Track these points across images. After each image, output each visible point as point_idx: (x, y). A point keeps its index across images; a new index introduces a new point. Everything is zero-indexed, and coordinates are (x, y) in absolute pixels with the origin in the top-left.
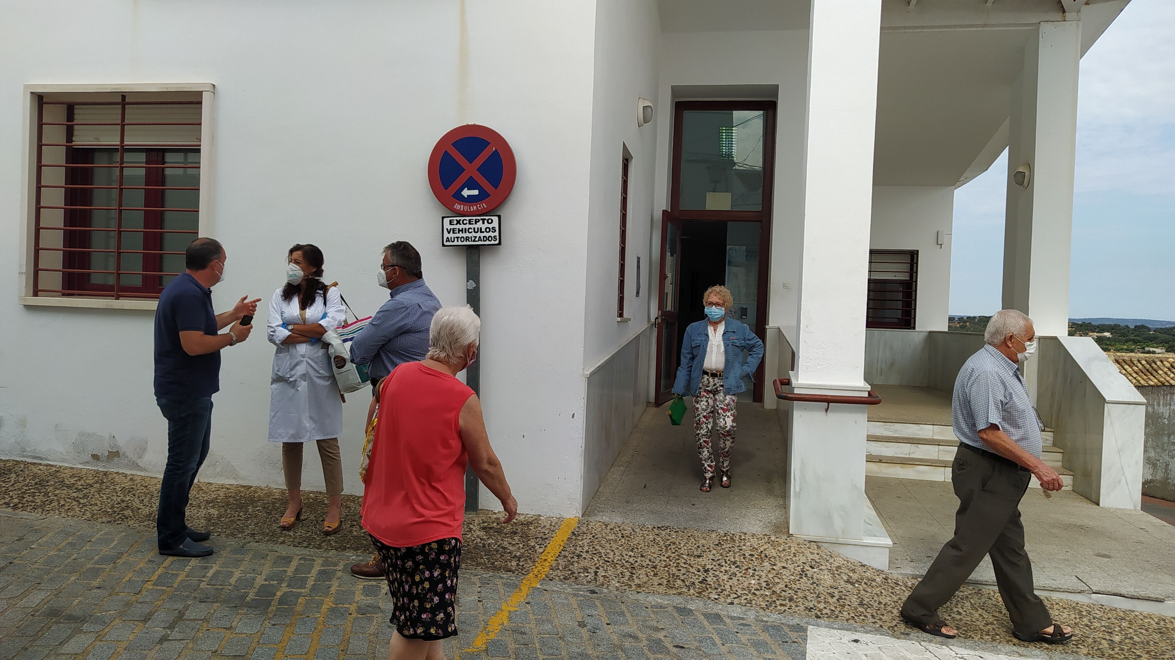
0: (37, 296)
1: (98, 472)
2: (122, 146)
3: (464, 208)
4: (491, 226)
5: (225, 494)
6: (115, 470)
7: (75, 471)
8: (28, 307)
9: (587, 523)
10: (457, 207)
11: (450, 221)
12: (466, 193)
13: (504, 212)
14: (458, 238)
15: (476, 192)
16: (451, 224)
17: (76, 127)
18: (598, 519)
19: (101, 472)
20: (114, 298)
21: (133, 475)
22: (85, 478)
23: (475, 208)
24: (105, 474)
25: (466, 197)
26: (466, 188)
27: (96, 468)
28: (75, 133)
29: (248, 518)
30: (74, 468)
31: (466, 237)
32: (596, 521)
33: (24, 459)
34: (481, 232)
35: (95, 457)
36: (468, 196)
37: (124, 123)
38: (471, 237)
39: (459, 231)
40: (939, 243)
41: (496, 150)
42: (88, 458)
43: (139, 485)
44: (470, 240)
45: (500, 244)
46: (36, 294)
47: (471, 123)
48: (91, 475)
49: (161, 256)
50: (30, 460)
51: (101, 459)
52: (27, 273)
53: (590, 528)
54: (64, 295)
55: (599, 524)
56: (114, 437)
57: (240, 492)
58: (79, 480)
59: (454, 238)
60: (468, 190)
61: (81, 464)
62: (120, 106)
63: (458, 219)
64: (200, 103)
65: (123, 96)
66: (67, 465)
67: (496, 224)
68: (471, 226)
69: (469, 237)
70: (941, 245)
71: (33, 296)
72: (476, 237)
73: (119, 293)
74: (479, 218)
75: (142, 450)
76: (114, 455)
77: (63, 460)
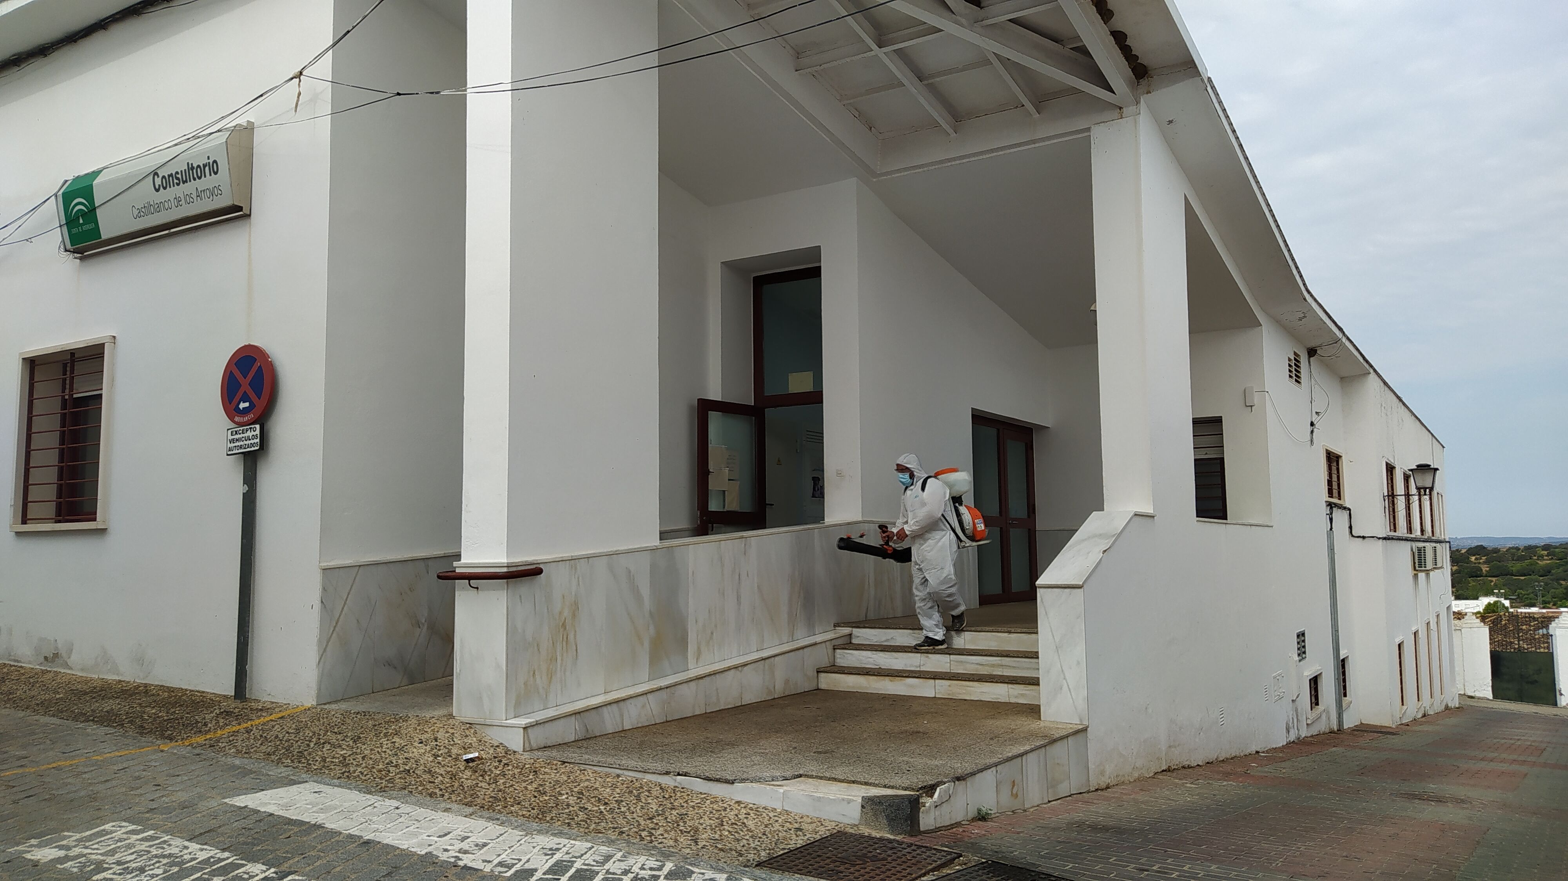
0: (26, 524)
3: (239, 419)
4: (254, 433)
6: (53, 669)
8: (18, 534)
10: (237, 419)
11: (232, 431)
12: (243, 405)
14: (235, 446)
15: (247, 404)
16: (232, 435)
18: (327, 706)
19: (47, 671)
21: (64, 673)
23: (246, 418)
26: (242, 402)
27: (41, 668)
30: (33, 668)
31: (241, 445)
34: (250, 440)
35: (46, 658)
36: (243, 408)
38: (243, 445)
39: (237, 440)
41: (262, 365)
42: (42, 659)
44: (243, 447)
45: (260, 449)
46: (24, 522)
47: (247, 342)
50: (12, 663)
51: (48, 660)
52: (15, 505)
56: (56, 641)
59: (233, 447)
61: (38, 665)
63: (236, 429)
64: (104, 353)
65: (73, 352)
66: (31, 666)
67: (258, 432)
68: (243, 435)
70: (1251, 406)
71: (22, 524)
72: (246, 445)
74: (248, 427)
75: (70, 651)
76: (56, 655)
77: (30, 663)
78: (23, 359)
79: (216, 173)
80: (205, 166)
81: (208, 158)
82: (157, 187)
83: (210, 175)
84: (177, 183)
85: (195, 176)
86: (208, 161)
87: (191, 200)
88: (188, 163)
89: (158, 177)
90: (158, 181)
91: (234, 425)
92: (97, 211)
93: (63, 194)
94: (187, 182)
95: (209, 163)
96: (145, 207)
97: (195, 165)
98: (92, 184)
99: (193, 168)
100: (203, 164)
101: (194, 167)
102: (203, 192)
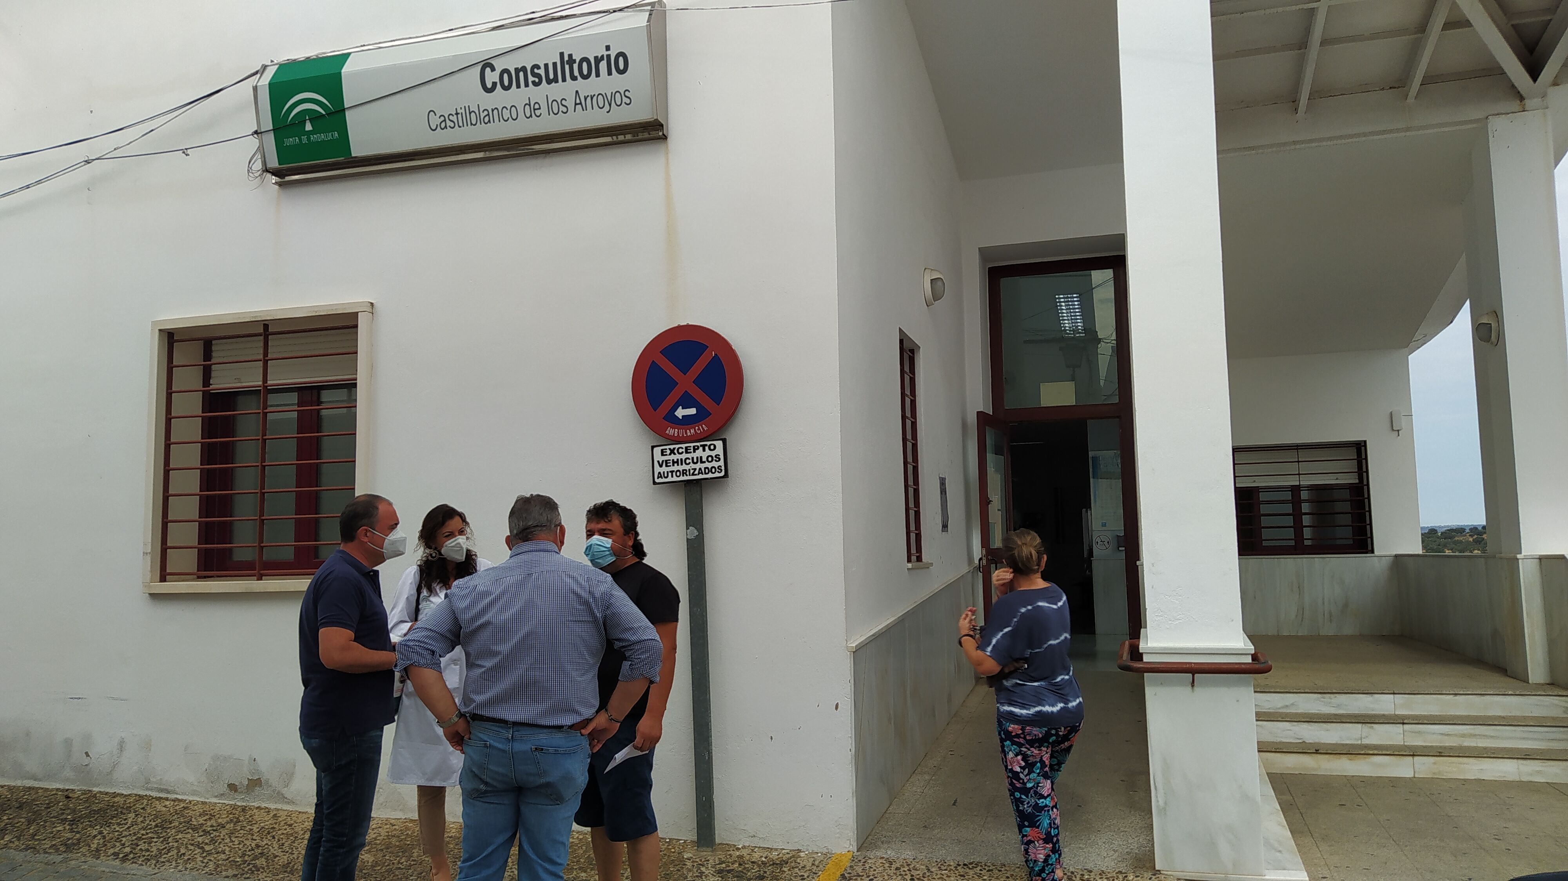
0: (165, 581)
1: (234, 807)
2: (265, 387)
3: (678, 432)
4: (713, 453)
5: (388, 832)
6: (256, 804)
7: (208, 806)
8: (154, 596)
9: (864, 860)
10: (670, 431)
11: (662, 450)
12: (680, 413)
13: (732, 436)
14: (672, 472)
15: (692, 411)
16: (662, 455)
17: (213, 367)
18: (879, 854)
19: (239, 806)
20: (255, 578)
21: (278, 810)
22: (218, 816)
23: (692, 431)
24: (244, 809)
25: (681, 418)
26: (681, 407)
27: (233, 803)
28: (213, 374)
29: (411, 865)
30: (206, 803)
31: (683, 470)
32: (876, 857)
33: (148, 793)
34: (702, 462)
35: (232, 787)
36: (683, 416)
37: (267, 358)
38: (689, 470)
39: (674, 462)
40: (1394, 429)
41: (716, 355)
42: (224, 789)
43: (282, 823)
44: (688, 473)
45: (726, 475)
46: (163, 579)
47: (683, 323)
48: (225, 812)
49: (317, 521)
50: (154, 794)
51: (239, 790)
52: (152, 552)
53: (868, 867)
54: (200, 578)
55: (881, 861)
56: (255, 760)
57: (407, 828)
58: (210, 819)
59: (668, 472)
60: (683, 409)
61: (216, 797)
62: (262, 338)
63: (672, 447)
64: (356, 326)
65: (266, 325)
66: (198, 799)
67: (719, 450)
68: (688, 455)
69: (686, 470)
70: (1398, 431)
71: (161, 581)
72: (695, 469)
73: (262, 572)
74: (698, 444)
75: (288, 776)
76: (255, 783)
77: (194, 793)
78: (160, 330)
79: (621, 72)
80: (598, 60)
81: (608, 48)
82: (489, 85)
83: (610, 73)
84: (533, 82)
85: (576, 73)
86: (606, 53)
87: (563, 109)
88: (562, 54)
89: (493, 69)
90: (491, 77)
91: (663, 441)
92: (347, 113)
93: (271, 85)
94: (557, 82)
95: (609, 56)
96: (457, 114)
97: (577, 58)
98: (340, 73)
99: (571, 61)
100: (596, 58)
101: (575, 61)
102: (589, 99)
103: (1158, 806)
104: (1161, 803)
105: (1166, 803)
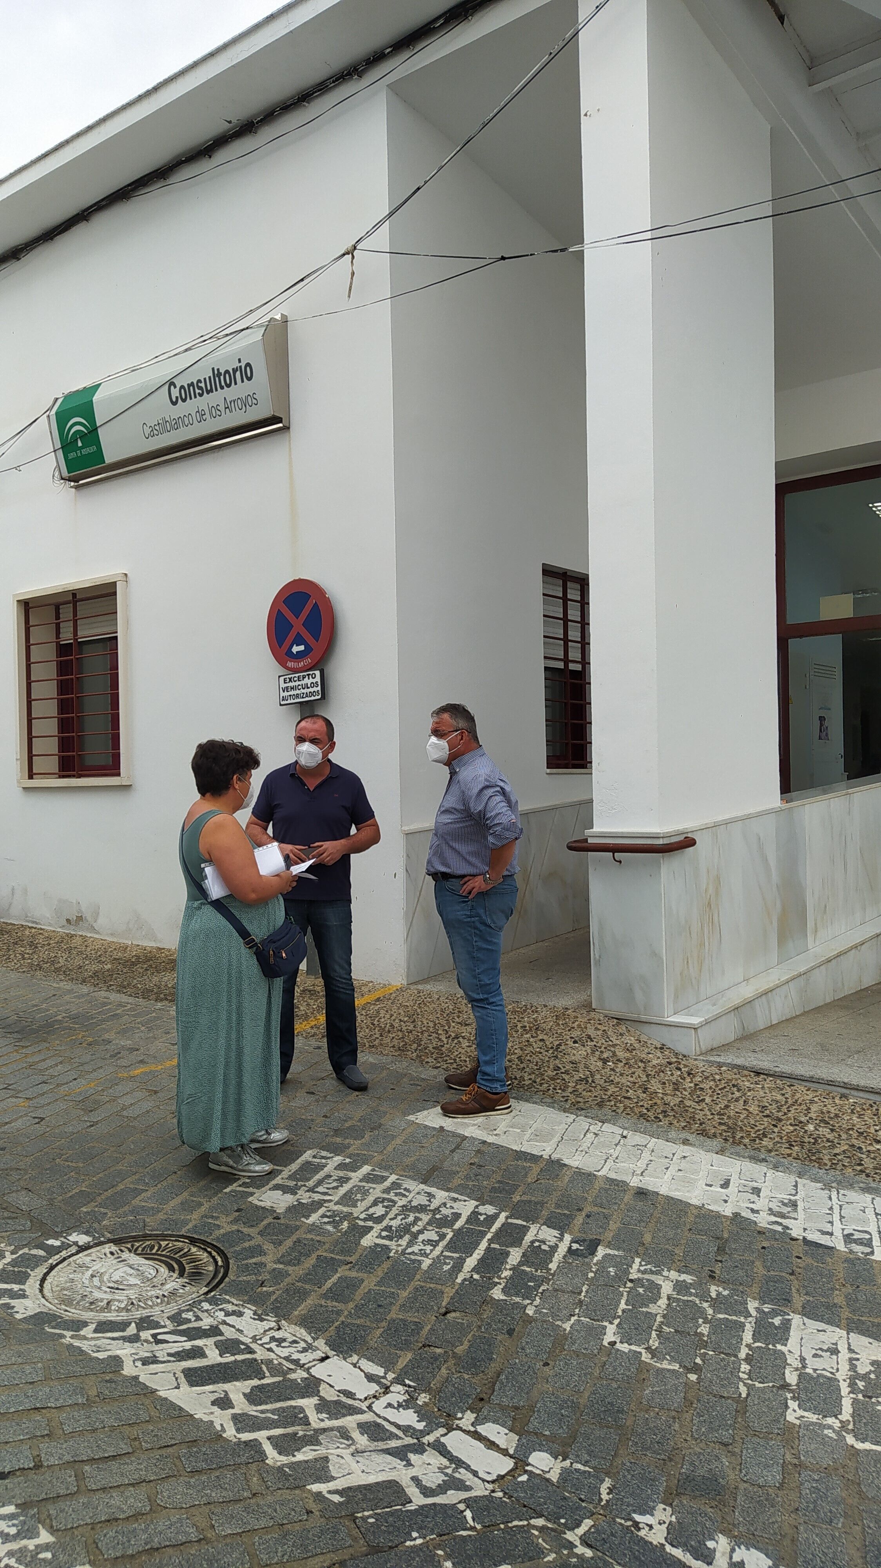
0: (32, 779)
1: (68, 935)
2: (76, 640)
3: (294, 665)
4: (314, 681)
6: (80, 933)
7: (54, 933)
8: (25, 789)
9: (404, 990)
10: (289, 664)
11: (284, 679)
12: (296, 649)
14: (290, 696)
15: (302, 648)
16: (285, 683)
17: (60, 625)
19: (71, 934)
20: (76, 777)
21: (91, 937)
22: (52, 939)
23: (302, 664)
24: (65, 936)
25: (295, 653)
26: (295, 645)
27: (65, 931)
28: (60, 631)
30: (53, 931)
32: (415, 988)
33: (27, 924)
34: (308, 688)
35: (68, 921)
36: (297, 652)
37: (76, 618)
38: (300, 694)
39: (291, 689)
41: (317, 603)
42: (65, 923)
44: (300, 697)
45: (324, 697)
46: (31, 777)
47: (297, 578)
50: (30, 925)
51: (71, 924)
52: (21, 759)
53: (400, 995)
56: (79, 903)
58: (45, 940)
59: (287, 696)
60: (298, 646)
61: (56, 927)
62: (71, 603)
63: (290, 676)
64: (116, 593)
65: (74, 593)
67: (318, 679)
68: (300, 683)
69: (298, 694)
71: (29, 779)
72: (303, 694)
73: (78, 772)
74: (305, 674)
75: (96, 914)
76: (80, 919)
77: (50, 925)
78: (18, 601)
79: (249, 379)
80: (235, 371)
81: (240, 361)
82: (174, 400)
83: (243, 381)
84: (199, 393)
85: (223, 384)
86: (239, 365)
87: (218, 413)
88: (213, 369)
89: (175, 387)
90: (175, 393)
91: (286, 672)
92: (99, 430)
93: (56, 413)
94: (212, 392)
95: (241, 367)
96: (159, 424)
97: (222, 371)
98: (92, 401)
99: (219, 374)
100: (233, 369)
101: (221, 374)
102: (233, 403)
103: (595, 959)
104: (597, 957)
105: (600, 957)
